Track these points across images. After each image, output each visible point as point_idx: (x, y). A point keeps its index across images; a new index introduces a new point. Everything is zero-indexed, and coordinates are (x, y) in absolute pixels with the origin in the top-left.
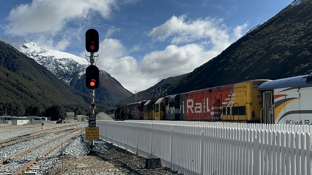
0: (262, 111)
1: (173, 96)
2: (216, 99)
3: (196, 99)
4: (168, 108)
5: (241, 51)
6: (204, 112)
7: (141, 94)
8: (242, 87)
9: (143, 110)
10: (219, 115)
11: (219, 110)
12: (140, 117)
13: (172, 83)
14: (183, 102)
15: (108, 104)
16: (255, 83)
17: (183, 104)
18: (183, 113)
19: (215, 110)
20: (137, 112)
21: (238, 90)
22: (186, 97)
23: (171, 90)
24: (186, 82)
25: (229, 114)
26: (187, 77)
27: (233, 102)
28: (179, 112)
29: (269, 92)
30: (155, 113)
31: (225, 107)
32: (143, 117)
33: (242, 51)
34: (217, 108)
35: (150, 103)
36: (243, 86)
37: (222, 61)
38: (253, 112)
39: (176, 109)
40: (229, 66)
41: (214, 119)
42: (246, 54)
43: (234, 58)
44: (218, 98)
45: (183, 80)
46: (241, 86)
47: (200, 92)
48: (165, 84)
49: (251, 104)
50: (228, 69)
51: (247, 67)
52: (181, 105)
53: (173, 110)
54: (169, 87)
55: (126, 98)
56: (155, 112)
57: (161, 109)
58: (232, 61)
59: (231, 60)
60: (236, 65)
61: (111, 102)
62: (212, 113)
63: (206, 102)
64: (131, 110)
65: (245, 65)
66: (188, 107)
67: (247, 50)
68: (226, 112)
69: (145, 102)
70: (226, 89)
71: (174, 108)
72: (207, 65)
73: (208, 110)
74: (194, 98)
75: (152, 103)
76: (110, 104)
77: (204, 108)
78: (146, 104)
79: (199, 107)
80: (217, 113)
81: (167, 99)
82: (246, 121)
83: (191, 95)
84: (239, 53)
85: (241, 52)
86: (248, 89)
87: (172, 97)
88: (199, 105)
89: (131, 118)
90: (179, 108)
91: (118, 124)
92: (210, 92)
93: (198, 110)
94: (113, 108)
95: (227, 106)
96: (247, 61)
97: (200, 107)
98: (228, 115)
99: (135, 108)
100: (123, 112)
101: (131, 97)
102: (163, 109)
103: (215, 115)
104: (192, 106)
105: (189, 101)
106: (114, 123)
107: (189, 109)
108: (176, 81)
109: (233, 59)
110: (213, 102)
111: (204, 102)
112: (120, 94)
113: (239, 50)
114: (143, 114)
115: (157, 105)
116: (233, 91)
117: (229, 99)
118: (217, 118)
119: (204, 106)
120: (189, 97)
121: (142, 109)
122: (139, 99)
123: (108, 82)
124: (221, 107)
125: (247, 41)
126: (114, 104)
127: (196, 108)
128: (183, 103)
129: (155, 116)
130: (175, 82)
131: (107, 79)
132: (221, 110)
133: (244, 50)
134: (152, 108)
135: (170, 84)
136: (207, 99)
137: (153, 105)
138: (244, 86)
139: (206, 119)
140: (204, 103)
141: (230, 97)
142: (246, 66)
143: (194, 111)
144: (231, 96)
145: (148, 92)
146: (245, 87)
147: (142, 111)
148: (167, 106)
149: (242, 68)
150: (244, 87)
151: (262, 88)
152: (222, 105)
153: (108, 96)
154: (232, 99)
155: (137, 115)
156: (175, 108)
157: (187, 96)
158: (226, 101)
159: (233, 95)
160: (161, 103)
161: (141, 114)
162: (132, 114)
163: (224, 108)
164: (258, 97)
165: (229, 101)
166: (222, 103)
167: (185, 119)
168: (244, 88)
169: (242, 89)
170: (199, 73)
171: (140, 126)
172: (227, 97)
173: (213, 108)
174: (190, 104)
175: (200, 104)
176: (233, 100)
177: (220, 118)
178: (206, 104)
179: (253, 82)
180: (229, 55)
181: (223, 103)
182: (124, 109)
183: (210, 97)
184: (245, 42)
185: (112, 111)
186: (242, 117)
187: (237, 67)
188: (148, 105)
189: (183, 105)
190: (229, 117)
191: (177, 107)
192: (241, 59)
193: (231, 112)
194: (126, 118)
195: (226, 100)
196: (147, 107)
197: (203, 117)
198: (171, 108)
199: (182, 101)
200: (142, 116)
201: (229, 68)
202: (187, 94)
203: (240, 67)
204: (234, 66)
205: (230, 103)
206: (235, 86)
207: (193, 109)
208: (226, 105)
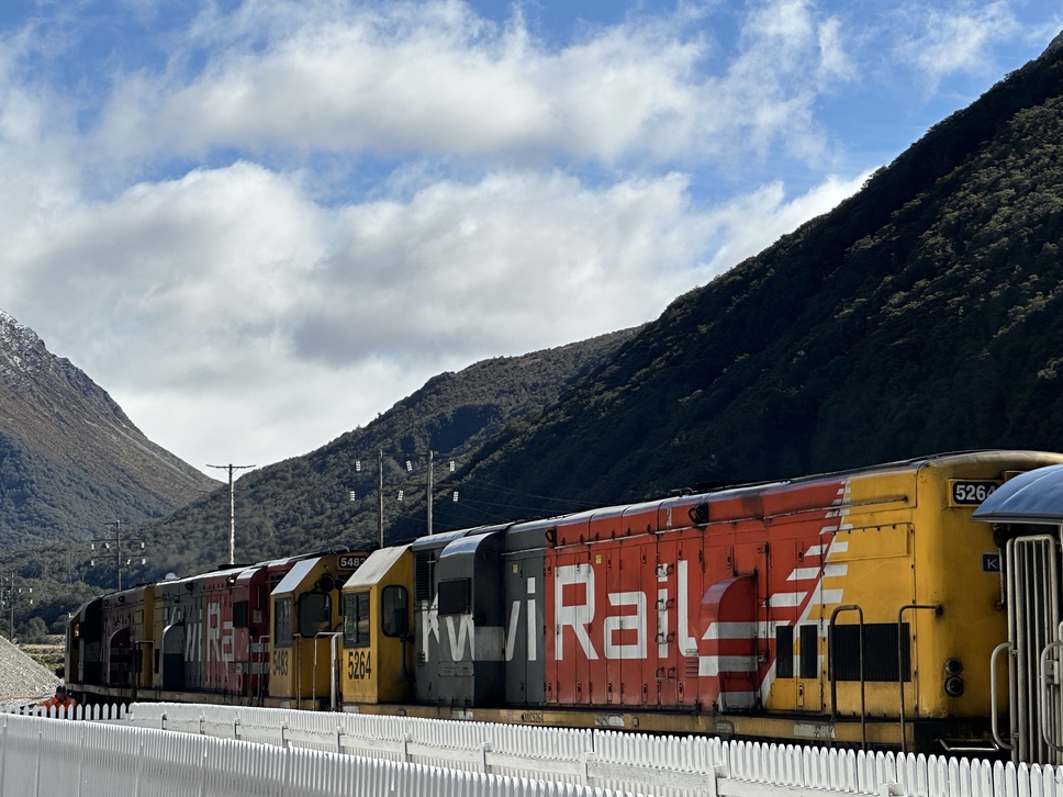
0: (1004, 655)
1: (463, 542)
2: (736, 574)
3: (615, 564)
4: (429, 621)
5: (1009, 175)
6: (663, 652)
7: (270, 488)
8: (884, 500)
9: (266, 631)
10: (753, 680)
11: (753, 646)
12: (245, 676)
13: (507, 404)
14: (531, 582)
15: (25, 562)
16: (964, 477)
17: (531, 597)
18: (532, 656)
19: (724, 648)
20: (226, 640)
21: (865, 520)
22: (550, 552)
23: (497, 455)
24: (609, 395)
25: (809, 670)
26: (616, 358)
27: (834, 597)
28: (504, 652)
29: (1038, 538)
30: (346, 653)
31: (786, 623)
32: (266, 678)
33: (1018, 176)
34: (738, 630)
35: (317, 577)
36: (894, 492)
37: (867, 243)
38: (955, 666)
39: (483, 629)
40: (922, 283)
41: (716, 706)
42: (1047, 201)
43: (960, 222)
44: (746, 567)
45: (586, 386)
46: (879, 492)
47: (637, 516)
48: (449, 411)
49: (939, 611)
50: (914, 305)
51: (1046, 294)
52: (517, 605)
53: (462, 636)
54: (479, 438)
55: (157, 515)
56: (347, 645)
57: (384, 630)
58: (943, 246)
59: (931, 241)
60: (971, 274)
61: (49, 543)
62: (710, 666)
63: (673, 586)
64: (182, 624)
65: (1035, 277)
66: (564, 615)
67: (1047, 166)
68: (797, 659)
69: (280, 574)
70: (794, 510)
71: (467, 621)
72: (760, 273)
73: (687, 644)
74: (599, 561)
75: (329, 581)
76: (37, 557)
77: (664, 627)
78: (288, 585)
79: (631, 623)
80: (740, 664)
81: (423, 561)
82: (907, 720)
83: (582, 540)
84: (994, 186)
85: (1004, 182)
86: (925, 516)
87: (460, 548)
88: (632, 610)
89: (181, 681)
90: (503, 622)
91: (76, 742)
92: (696, 521)
93: (625, 637)
94: (64, 593)
95: (804, 621)
96: (1049, 246)
97: (637, 623)
98: (806, 681)
99: (214, 609)
100: (124, 636)
101: (199, 505)
102: (402, 628)
103: (726, 680)
104: (587, 612)
105: (567, 575)
106: (49, 737)
107: (569, 630)
108: (536, 385)
109: (953, 232)
110: (715, 593)
111: (663, 585)
112: (114, 485)
113: (990, 163)
114: (266, 657)
115: (361, 596)
116: (836, 521)
117: (809, 573)
118: (738, 699)
119: (664, 618)
120: (569, 549)
121: (258, 618)
122: (256, 520)
123: (28, 396)
124: (762, 625)
125: (1050, 102)
126: (70, 561)
127: (612, 623)
128: (531, 589)
129: (346, 670)
130: (525, 397)
131: (16, 369)
132: (764, 647)
133: (1028, 164)
134: (327, 616)
135: (490, 411)
136: (683, 566)
137: (334, 593)
138: (901, 491)
139: (672, 702)
140: (663, 594)
141: (821, 561)
142: (1038, 286)
143: (600, 649)
144: (822, 557)
145: (322, 468)
146: (906, 499)
147: (257, 632)
148: (425, 605)
149: (1012, 298)
150: (896, 499)
151: (999, 510)
152: (773, 615)
153: (20, 500)
154: (830, 572)
155: (227, 658)
156: (479, 623)
157: (554, 541)
158: (797, 586)
159: (838, 547)
160: (388, 588)
161: (254, 657)
162: (189, 654)
163: (785, 634)
164: (986, 569)
165: (808, 586)
166: (768, 598)
167: (539, 697)
168: (901, 504)
169: (888, 514)
170: (703, 329)
171: (217, 765)
172: (801, 561)
173: (712, 633)
174: (575, 595)
175: (638, 599)
176: (837, 583)
177: (759, 700)
178: (672, 604)
179: (954, 467)
180: (916, 202)
181: (781, 600)
182: (138, 618)
183: (701, 554)
184: (1036, 110)
185: (51, 615)
186: (882, 697)
187: (976, 291)
188: (301, 597)
189: (532, 604)
190: (813, 693)
191: (493, 615)
192: (1006, 233)
193: (823, 659)
194: (150, 679)
195: (792, 577)
196: (288, 610)
197: (652, 688)
198: (450, 621)
199: (523, 576)
200: (257, 668)
201: (916, 297)
202: (554, 531)
203: (995, 294)
204: (956, 284)
205: (815, 600)
206: (848, 490)
207: (594, 629)
208: (795, 613)
